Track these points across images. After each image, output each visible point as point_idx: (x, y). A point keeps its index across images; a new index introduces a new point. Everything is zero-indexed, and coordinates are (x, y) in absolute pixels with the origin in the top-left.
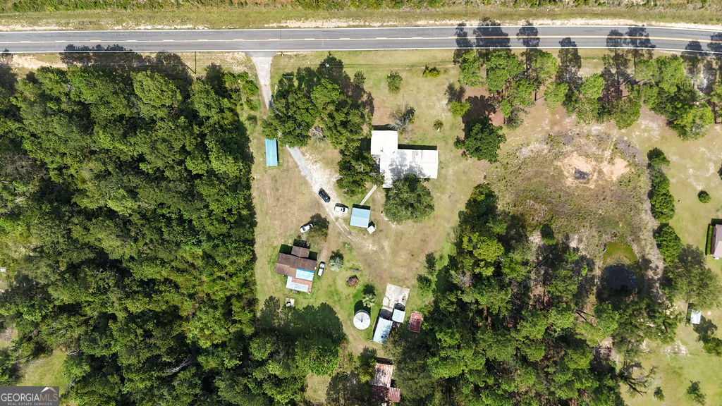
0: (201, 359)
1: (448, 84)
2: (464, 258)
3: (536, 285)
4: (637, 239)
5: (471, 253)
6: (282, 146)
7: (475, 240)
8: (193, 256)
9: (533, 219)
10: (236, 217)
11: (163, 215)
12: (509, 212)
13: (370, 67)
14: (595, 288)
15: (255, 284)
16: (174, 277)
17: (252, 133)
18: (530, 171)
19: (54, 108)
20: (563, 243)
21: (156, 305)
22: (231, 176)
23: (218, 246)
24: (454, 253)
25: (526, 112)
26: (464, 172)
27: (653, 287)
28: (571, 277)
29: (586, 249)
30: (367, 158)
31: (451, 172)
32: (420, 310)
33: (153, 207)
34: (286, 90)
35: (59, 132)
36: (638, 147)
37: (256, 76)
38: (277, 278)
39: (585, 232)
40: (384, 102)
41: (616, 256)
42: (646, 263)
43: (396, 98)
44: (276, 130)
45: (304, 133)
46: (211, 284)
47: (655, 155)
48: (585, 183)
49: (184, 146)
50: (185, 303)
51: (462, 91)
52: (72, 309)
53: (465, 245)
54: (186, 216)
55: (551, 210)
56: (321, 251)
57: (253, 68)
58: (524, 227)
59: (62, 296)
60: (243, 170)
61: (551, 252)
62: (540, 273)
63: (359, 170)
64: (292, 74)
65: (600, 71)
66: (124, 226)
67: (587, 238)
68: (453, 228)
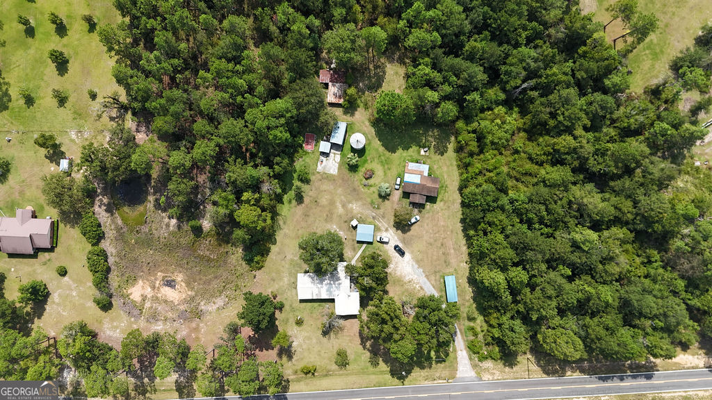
0: (502, 96)
1: (293, 360)
2: (269, 204)
3: (204, 183)
4: (118, 229)
5: (263, 210)
6: (441, 297)
7: (260, 222)
8: (518, 190)
9: (210, 241)
10: (479, 228)
11: (547, 226)
12: (232, 246)
13: (365, 372)
14: (153, 184)
15: (458, 166)
16: (533, 168)
17: (471, 305)
18: (215, 284)
19: (657, 321)
20: (182, 222)
21: (548, 143)
22: (486, 266)
23: (494, 201)
24: (279, 207)
25: (222, 339)
26: (274, 280)
27: (102, 188)
28: (174, 195)
29: (163, 218)
30: (362, 290)
31: (286, 279)
32: (306, 153)
33: (557, 233)
34: (441, 348)
35: (651, 299)
36: (122, 312)
37: (470, 359)
38: (438, 173)
39: (163, 233)
40: (350, 341)
41: (136, 213)
42: (109, 210)
43: (340, 345)
44: (447, 312)
45: (421, 311)
46: (498, 165)
47: (106, 306)
48: (166, 276)
49: (532, 292)
50: (522, 145)
51: (280, 355)
52: (627, 133)
53: (269, 215)
55: (195, 251)
56: (399, 200)
57: (474, 366)
58: (218, 234)
59: (636, 146)
60: (475, 271)
61: (193, 213)
62: (202, 195)
63: (368, 278)
64: (437, 362)
65: (158, 380)
66: (582, 215)
67: (162, 228)
68: (281, 229)
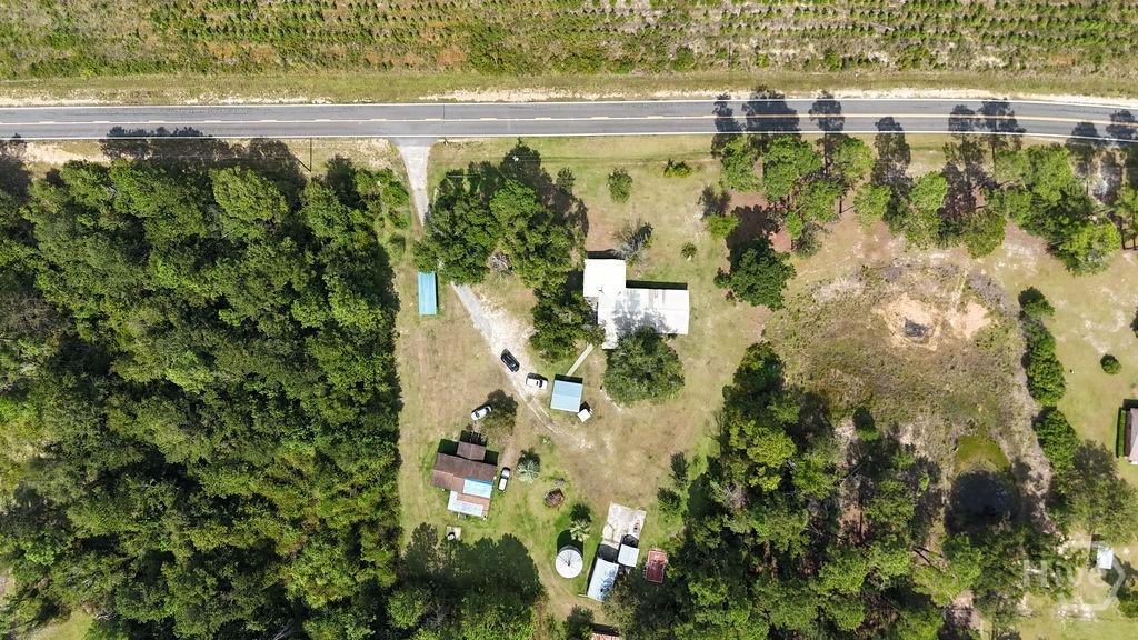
0: (309, 627)
1: (703, 188)
2: (733, 462)
3: (848, 505)
4: (1007, 432)
5: (743, 453)
6: (444, 283)
7: (750, 433)
8: (301, 458)
9: (841, 400)
10: (370, 395)
11: (255, 393)
12: (803, 388)
13: (583, 162)
14: (942, 510)
15: (398, 503)
16: (270, 492)
17: (397, 264)
18: (833, 323)
19: (88, 225)
20: (890, 438)
21: (239, 537)
22: (363, 331)
23: (340, 441)
24: (716, 453)
25: (825, 231)
26: (731, 324)
27: (1035, 509)
28: (903, 493)
29: (925, 448)
30: (576, 302)
31: (710, 325)
32: (663, 546)
33: (238, 379)
34: (451, 197)
35: (94, 262)
36: (1003, 286)
37: (405, 175)
38: (434, 493)
39: (924, 421)
40: (604, 215)
41: (974, 459)
42: (1023, 469)
43: (622, 209)
44: (435, 258)
45: (479, 263)
46: (328, 503)
47: (1031, 298)
48: (921, 343)
49: (290, 284)
50: (286, 534)
51: (726, 198)
52: (103, 545)
53: (734, 440)
54: (291, 394)
55: (869, 385)
56: (503, 449)
57: (400, 162)
58: (826, 412)
59: (89, 523)
61: (871, 452)
62: (853, 485)
63: (565, 321)
64: (460, 172)
65: (940, 167)
66: (191, 410)
67: (927, 430)
68: (715, 414)
